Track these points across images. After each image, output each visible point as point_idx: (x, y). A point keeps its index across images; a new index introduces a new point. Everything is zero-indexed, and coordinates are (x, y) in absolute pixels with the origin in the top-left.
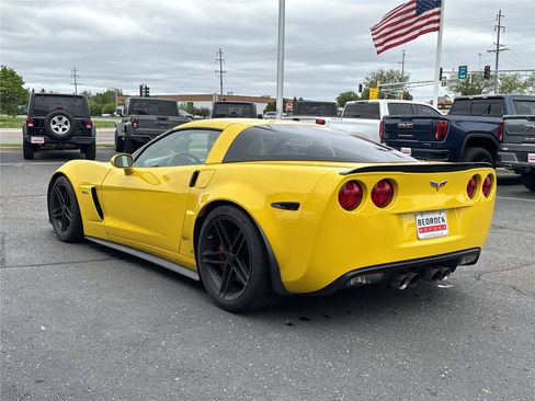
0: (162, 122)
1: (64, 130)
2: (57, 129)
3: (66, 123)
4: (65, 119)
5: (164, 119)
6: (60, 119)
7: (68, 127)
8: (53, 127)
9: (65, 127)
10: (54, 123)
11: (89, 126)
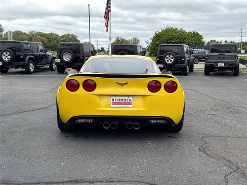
0: (222, 56)
1: (171, 61)
2: (168, 61)
3: (172, 58)
4: (172, 56)
5: (223, 55)
6: (170, 56)
7: (172, 60)
8: (166, 60)
9: (171, 60)
10: (167, 58)
11: (183, 59)
